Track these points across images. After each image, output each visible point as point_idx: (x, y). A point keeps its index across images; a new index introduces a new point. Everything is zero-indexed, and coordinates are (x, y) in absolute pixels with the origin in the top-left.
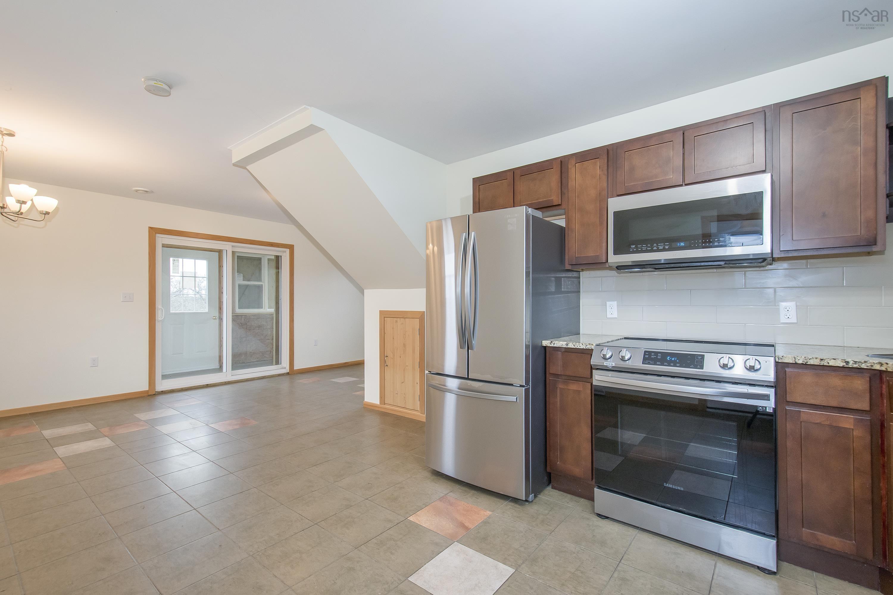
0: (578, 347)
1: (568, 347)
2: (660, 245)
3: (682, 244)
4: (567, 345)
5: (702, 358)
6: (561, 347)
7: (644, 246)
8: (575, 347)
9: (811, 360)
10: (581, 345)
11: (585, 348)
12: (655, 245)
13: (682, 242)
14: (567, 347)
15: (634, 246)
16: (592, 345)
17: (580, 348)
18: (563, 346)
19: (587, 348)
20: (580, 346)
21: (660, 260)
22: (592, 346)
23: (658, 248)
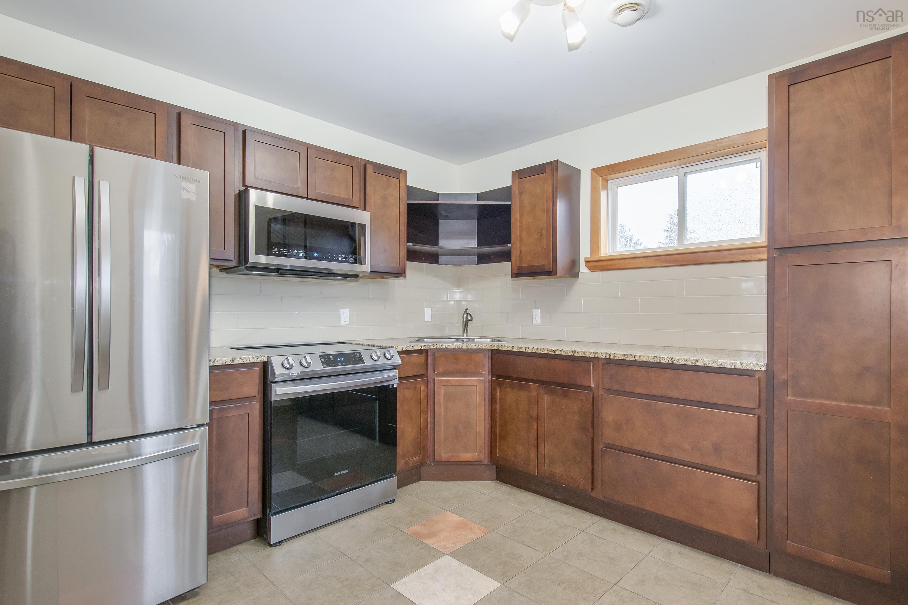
0: (247, 362)
1: (234, 363)
2: (299, 252)
3: (316, 255)
4: (233, 360)
5: (360, 355)
6: (225, 364)
7: (286, 251)
8: (243, 362)
9: (409, 348)
10: (251, 358)
11: (256, 361)
12: (295, 251)
13: (317, 252)
14: (232, 363)
15: (276, 249)
16: (264, 356)
17: (250, 362)
18: (226, 364)
19: (258, 361)
20: (250, 360)
21: (286, 266)
22: (265, 358)
23: (298, 255)
